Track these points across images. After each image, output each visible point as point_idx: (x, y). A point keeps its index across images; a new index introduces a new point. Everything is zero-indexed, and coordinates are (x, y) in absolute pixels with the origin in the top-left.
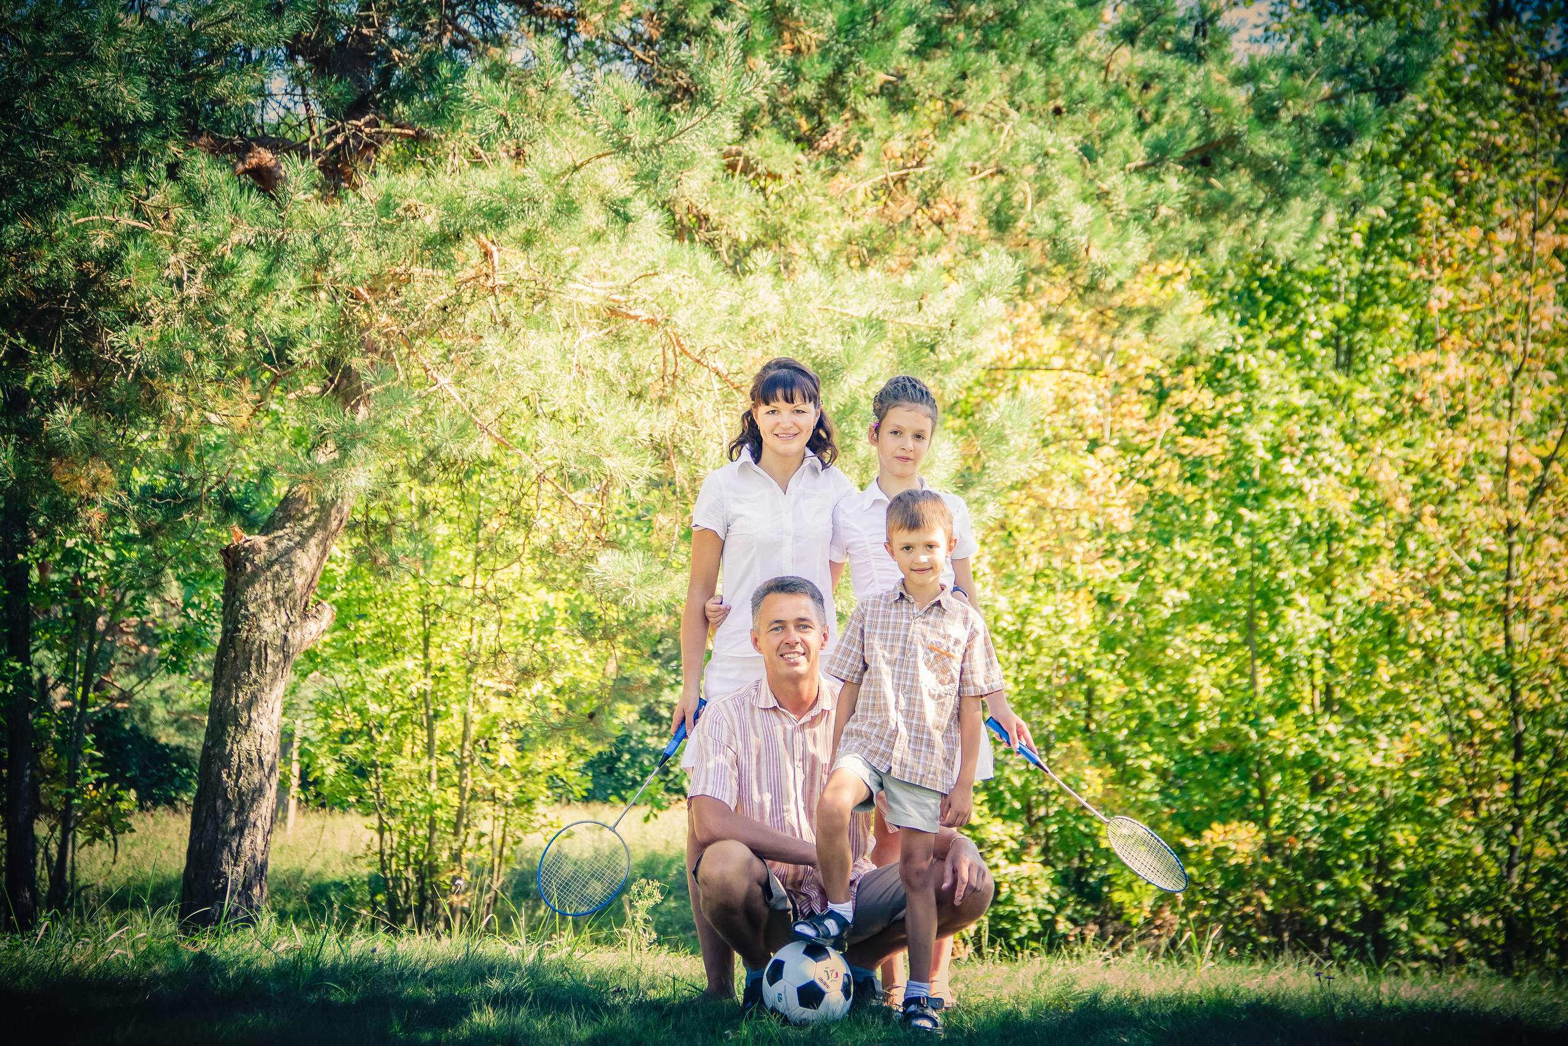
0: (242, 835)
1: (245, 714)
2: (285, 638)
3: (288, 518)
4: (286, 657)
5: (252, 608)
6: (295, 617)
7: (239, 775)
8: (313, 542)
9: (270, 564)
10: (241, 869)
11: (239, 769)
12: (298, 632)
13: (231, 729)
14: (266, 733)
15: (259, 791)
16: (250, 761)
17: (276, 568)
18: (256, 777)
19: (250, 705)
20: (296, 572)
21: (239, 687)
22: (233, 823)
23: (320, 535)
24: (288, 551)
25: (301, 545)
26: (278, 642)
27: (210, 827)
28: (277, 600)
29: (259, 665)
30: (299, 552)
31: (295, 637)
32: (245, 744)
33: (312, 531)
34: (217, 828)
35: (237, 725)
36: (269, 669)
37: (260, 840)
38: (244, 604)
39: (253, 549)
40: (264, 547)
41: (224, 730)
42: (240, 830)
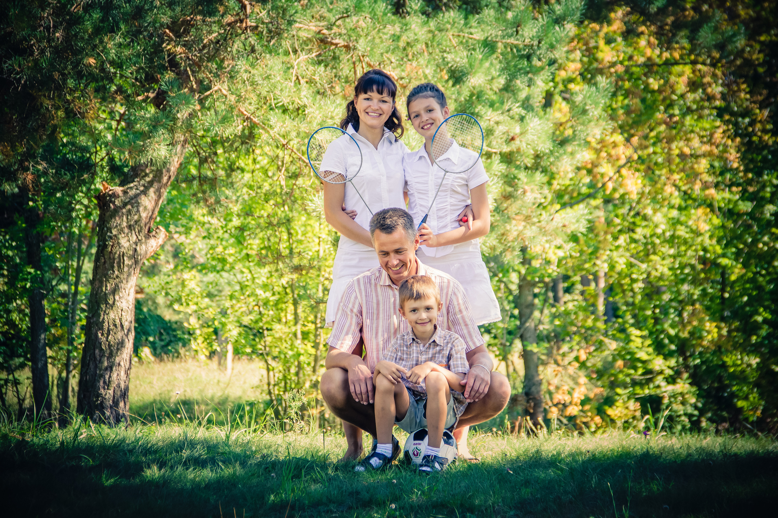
0: (111, 370)
1: (112, 297)
2: (135, 250)
3: (136, 175)
4: (136, 262)
5: (114, 232)
6: (142, 237)
7: (108, 334)
8: (152, 190)
9: (125, 204)
10: (111, 392)
11: (109, 331)
12: (144, 246)
13: (103, 306)
14: (125, 308)
15: (121, 344)
16: (115, 325)
17: (129, 207)
18: (120, 335)
19: (115, 291)
20: (141, 209)
21: (107, 280)
22: (106, 364)
23: (156, 185)
24: (137, 196)
25: (145, 193)
26: (131, 253)
27: (92, 366)
28: (130, 227)
29: (119, 267)
30: (143, 197)
31: (142, 249)
32: (112, 315)
33: (151, 183)
34: (96, 367)
35: (107, 303)
36: (126, 269)
37: (122, 373)
38: (110, 230)
39: (115, 195)
40: (121, 194)
41: (99, 307)
42: (110, 368)
